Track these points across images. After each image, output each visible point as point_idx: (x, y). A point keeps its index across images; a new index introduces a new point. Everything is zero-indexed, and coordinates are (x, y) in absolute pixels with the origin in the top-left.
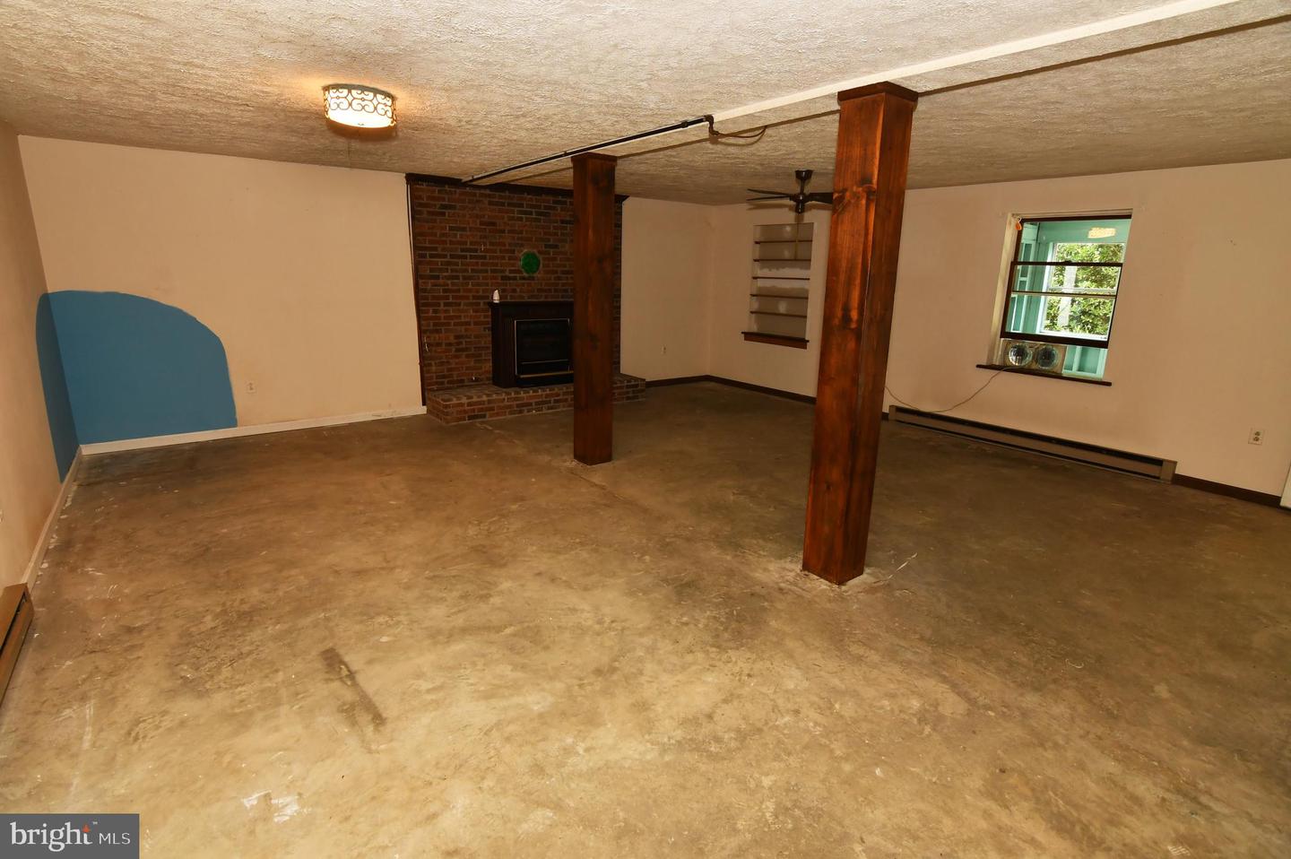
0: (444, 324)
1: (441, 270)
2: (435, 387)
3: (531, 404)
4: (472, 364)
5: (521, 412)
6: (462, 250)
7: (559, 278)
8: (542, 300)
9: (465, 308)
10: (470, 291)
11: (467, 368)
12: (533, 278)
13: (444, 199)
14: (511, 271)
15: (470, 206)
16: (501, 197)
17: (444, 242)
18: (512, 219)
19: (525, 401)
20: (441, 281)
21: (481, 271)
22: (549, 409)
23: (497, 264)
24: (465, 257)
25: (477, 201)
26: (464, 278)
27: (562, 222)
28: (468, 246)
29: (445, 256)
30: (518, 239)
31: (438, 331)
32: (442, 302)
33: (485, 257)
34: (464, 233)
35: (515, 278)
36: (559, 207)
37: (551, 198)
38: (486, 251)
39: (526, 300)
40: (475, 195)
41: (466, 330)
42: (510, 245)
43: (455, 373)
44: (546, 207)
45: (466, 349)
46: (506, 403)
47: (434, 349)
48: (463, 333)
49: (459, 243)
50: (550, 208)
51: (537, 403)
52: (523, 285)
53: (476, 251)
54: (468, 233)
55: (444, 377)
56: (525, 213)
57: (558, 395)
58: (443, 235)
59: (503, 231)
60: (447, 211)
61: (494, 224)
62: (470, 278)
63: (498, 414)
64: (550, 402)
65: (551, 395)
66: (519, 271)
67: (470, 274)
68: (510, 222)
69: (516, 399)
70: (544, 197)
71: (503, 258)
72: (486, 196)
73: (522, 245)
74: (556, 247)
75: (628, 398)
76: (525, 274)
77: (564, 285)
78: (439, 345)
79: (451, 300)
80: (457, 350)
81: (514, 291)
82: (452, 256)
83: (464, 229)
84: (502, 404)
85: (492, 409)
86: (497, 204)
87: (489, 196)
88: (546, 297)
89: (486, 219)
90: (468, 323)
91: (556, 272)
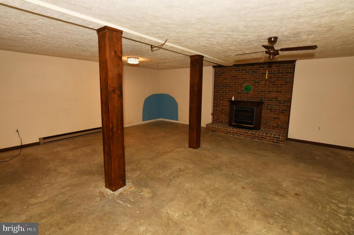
0: (218, 105)
1: (219, 90)
2: (215, 122)
3: (231, 133)
4: (226, 117)
5: (227, 134)
6: (226, 85)
7: (259, 93)
8: (252, 100)
9: (225, 101)
10: (227, 96)
11: (224, 118)
12: (248, 93)
13: (222, 71)
14: (241, 91)
15: (229, 72)
16: (239, 68)
17: (221, 83)
18: (242, 74)
19: (229, 131)
20: (219, 93)
21: (231, 91)
22: (237, 136)
23: (236, 89)
24: (226, 87)
25: (231, 71)
26: (226, 93)
27: (262, 74)
28: (228, 84)
29: (221, 87)
30: (244, 81)
31: (217, 107)
32: (219, 99)
33: (232, 87)
34: (227, 80)
35: (242, 93)
36: (261, 69)
37: (258, 66)
38: (233, 85)
39: (245, 100)
40: (231, 69)
41: (225, 107)
42: (241, 83)
43: (220, 119)
44: (255, 70)
45: (224, 113)
46: (223, 130)
47: (216, 111)
48: (224, 108)
49: (225, 83)
50: (258, 69)
51: (233, 133)
52: (245, 95)
53: (230, 85)
54: (228, 80)
55: (217, 119)
56: (247, 72)
57: (241, 132)
58: (221, 81)
59: (239, 79)
60: (222, 74)
61: (236, 77)
62: (228, 93)
63: (220, 132)
64: (238, 134)
65: (238, 132)
66: (243, 91)
67: (227, 91)
68: (242, 76)
69: (226, 130)
70: (255, 66)
71: (239, 87)
72: (234, 69)
73: (245, 83)
74: (259, 82)
75: (273, 142)
76: (246, 92)
77: (261, 96)
78: (217, 110)
79: (221, 99)
80: (222, 113)
81: (241, 97)
82: (223, 87)
83: (227, 79)
84: (221, 130)
85: (218, 130)
86: (237, 71)
87: (235, 68)
88: (253, 100)
89: (234, 75)
90: (225, 106)
91: (258, 91)
